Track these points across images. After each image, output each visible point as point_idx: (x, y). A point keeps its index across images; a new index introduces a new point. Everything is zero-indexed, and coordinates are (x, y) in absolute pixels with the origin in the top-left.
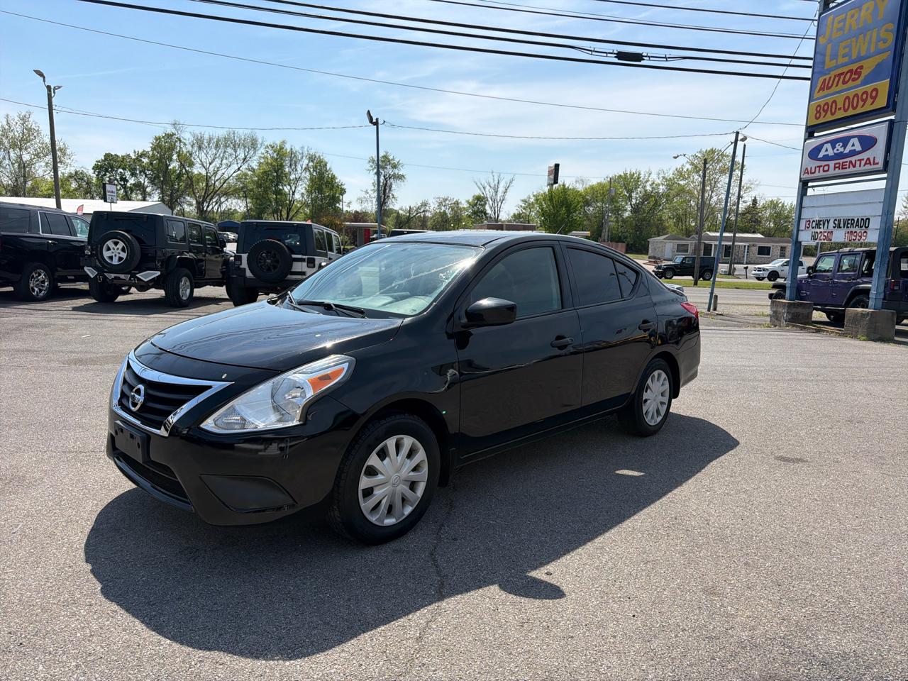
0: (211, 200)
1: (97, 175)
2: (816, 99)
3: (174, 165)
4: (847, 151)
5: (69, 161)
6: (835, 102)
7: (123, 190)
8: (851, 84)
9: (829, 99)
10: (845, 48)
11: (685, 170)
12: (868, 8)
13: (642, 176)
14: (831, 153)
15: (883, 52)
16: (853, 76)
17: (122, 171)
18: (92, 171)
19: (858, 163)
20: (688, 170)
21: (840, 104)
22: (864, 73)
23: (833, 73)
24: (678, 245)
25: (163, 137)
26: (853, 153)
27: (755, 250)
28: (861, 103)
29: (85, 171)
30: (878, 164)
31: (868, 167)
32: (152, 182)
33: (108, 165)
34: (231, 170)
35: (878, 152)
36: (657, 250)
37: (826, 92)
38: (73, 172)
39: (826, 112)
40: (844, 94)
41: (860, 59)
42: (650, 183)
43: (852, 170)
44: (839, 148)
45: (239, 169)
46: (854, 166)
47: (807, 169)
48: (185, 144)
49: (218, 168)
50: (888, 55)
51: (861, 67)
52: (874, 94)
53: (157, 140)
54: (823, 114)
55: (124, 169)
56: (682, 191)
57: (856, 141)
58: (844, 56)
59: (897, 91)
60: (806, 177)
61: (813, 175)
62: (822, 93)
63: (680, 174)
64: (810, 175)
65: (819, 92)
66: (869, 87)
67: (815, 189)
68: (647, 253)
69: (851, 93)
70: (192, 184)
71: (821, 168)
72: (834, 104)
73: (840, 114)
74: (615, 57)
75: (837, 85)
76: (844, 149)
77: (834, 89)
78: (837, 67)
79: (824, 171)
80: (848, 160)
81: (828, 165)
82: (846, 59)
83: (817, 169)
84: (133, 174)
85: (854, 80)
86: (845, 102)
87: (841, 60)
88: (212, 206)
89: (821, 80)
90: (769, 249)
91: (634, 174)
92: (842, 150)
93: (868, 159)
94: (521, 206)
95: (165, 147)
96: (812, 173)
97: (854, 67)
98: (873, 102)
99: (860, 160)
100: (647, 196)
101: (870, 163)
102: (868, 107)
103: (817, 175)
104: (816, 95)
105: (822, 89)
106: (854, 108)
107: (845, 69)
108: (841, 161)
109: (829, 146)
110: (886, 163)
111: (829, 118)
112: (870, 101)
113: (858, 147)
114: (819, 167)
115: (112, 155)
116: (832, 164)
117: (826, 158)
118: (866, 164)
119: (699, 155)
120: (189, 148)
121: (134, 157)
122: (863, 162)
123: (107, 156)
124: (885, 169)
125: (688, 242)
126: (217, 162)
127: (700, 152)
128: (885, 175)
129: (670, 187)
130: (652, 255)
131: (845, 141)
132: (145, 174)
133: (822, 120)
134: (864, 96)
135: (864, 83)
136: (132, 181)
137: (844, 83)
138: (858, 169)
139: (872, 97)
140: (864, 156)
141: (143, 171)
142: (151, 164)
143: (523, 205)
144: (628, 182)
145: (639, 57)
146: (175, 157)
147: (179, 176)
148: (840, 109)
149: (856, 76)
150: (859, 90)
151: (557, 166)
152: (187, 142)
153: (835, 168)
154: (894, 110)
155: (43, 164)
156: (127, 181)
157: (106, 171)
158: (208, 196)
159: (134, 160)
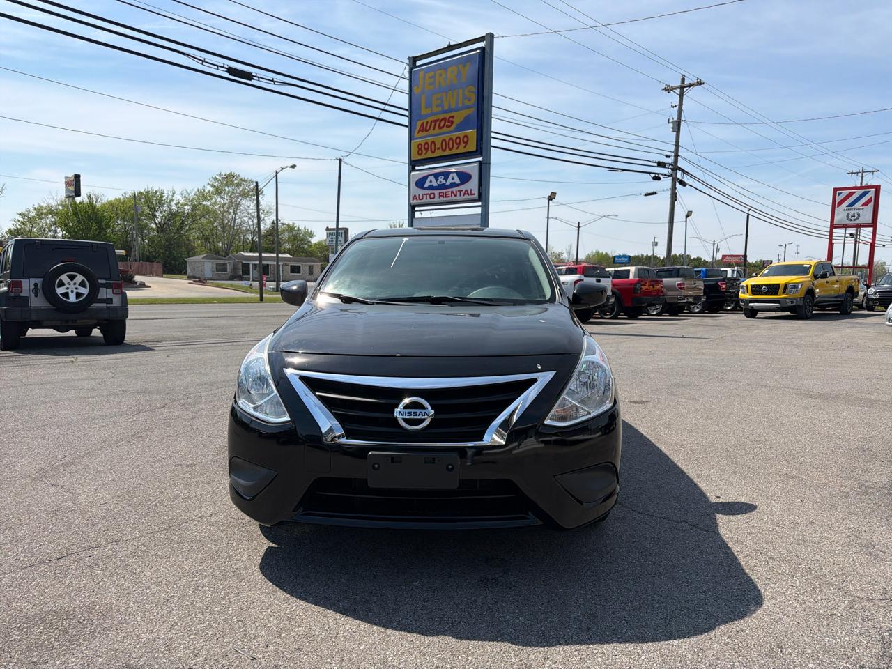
2: (416, 139)
4: (448, 182)
6: (433, 142)
8: (445, 129)
9: (429, 140)
10: (437, 99)
11: (206, 191)
12: (452, 72)
13: (165, 195)
14: (435, 184)
15: (468, 107)
16: (447, 123)
19: (458, 193)
20: (209, 191)
21: (438, 145)
22: (456, 121)
23: (430, 119)
24: (217, 264)
26: (453, 185)
27: (288, 268)
28: (456, 146)
30: (474, 194)
31: (467, 197)
35: (473, 185)
36: (196, 269)
37: (425, 134)
39: (427, 149)
40: (442, 137)
41: (450, 111)
42: (175, 202)
43: (454, 198)
44: (441, 179)
46: (456, 196)
47: (415, 196)
50: (473, 111)
51: (453, 117)
52: (465, 139)
54: (424, 151)
56: (207, 211)
57: (455, 175)
58: (437, 106)
59: (482, 140)
60: (415, 202)
61: (421, 201)
62: (421, 134)
63: (202, 195)
64: (419, 201)
65: (419, 132)
66: (461, 134)
67: (422, 212)
68: (185, 274)
69: (447, 137)
71: (428, 196)
72: (433, 145)
73: (439, 153)
74: (226, 71)
75: (434, 129)
76: (446, 181)
77: (431, 132)
78: (432, 114)
79: (431, 198)
80: (450, 190)
81: (434, 194)
82: (440, 109)
83: (425, 196)
85: (448, 126)
86: (442, 143)
87: (435, 109)
89: (419, 124)
90: (299, 267)
91: (156, 192)
92: (444, 182)
93: (466, 190)
94: (19, 221)
96: (420, 199)
97: (447, 116)
98: (465, 147)
99: (460, 191)
100: (172, 216)
101: (468, 194)
102: (461, 150)
103: (425, 201)
104: (416, 135)
105: (421, 130)
106: (451, 149)
107: (440, 117)
108: (444, 191)
109: (432, 178)
110: (480, 194)
111: (430, 155)
112: (462, 145)
113: (457, 181)
114: (426, 194)
116: (437, 192)
117: (431, 187)
118: (464, 194)
119: (219, 178)
122: (462, 193)
124: (479, 199)
125: (226, 262)
127: (220, 175)
128: (480, 204)
129: (194, 208)
130: (191, 274)
131: (446, 175)
133: (423, 157)
134: (458, 141)
135: (457, 130)
137: (440, 128)
138: (458, 198)
139: (464, 142)
140: (463, 187)
143: (21, 219)
144: (151, 201)
145: (249, 76)
148: (438, 149)
149: (449, 124)
150: (454, 135)
151: (77, 177)
153: (440, 196)
154: (481, 155)
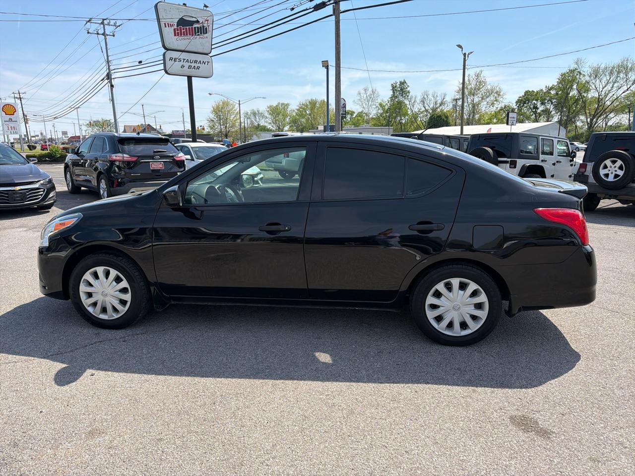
0: (600, 117)
1: (518, 107)
3: (574, 93)
5: (501, 99)
7: (534, 115)
17: (536, 102)
18: (515, 104)
25: (567, 73)
29: (511, 105)
32: (556, 107)
33: (527, 99)
34: (620, 91)
38: (503, 107)
45: (628, 90)
48: (584, 76)
49: (609, 91)
53: (562, 76)
55: (537, 100)
70: (585, 106)
84: (543, 103)
88: (601, 123)
95: (568, 80)
115: (530, 91)
120: (587, 78)
121: (545, 91)
123: (527, 93)
126: (609, 87)
132: (552, 102)
136: (541, 108)
141: (550, 100)
142: (557, 94)
146: (575, 87)
147: (577, 101)
152: (586, 74)
155: (485, 103)
156: (538, 109)
157: (525, 103)
158: (597, 114)
159: (545, 93)
